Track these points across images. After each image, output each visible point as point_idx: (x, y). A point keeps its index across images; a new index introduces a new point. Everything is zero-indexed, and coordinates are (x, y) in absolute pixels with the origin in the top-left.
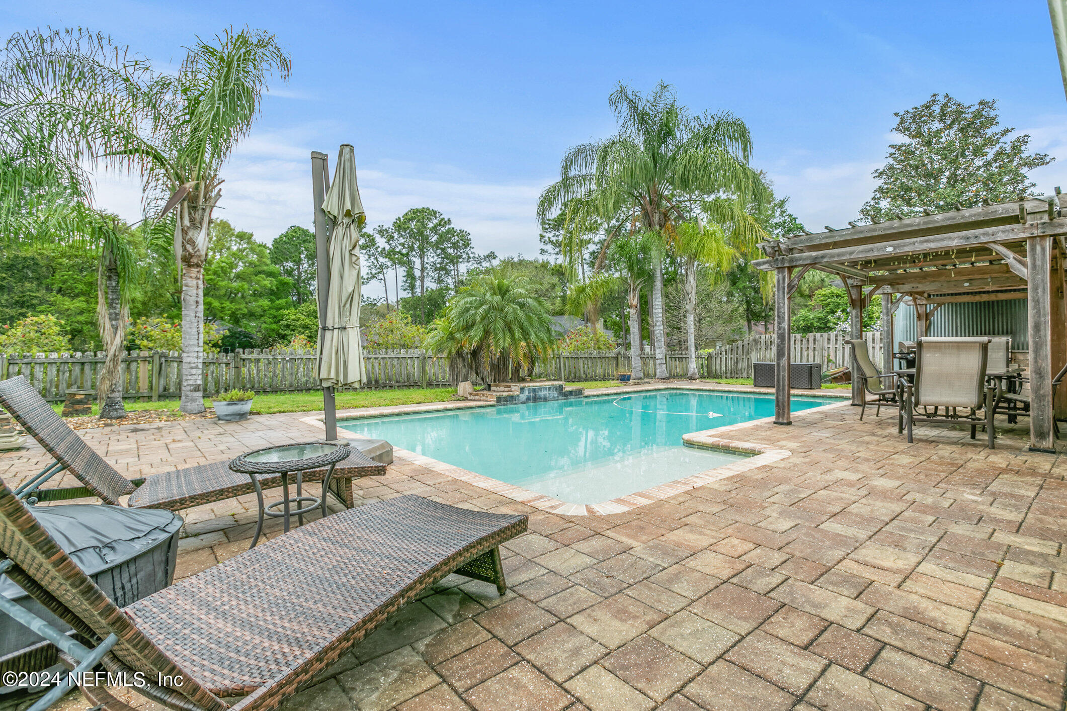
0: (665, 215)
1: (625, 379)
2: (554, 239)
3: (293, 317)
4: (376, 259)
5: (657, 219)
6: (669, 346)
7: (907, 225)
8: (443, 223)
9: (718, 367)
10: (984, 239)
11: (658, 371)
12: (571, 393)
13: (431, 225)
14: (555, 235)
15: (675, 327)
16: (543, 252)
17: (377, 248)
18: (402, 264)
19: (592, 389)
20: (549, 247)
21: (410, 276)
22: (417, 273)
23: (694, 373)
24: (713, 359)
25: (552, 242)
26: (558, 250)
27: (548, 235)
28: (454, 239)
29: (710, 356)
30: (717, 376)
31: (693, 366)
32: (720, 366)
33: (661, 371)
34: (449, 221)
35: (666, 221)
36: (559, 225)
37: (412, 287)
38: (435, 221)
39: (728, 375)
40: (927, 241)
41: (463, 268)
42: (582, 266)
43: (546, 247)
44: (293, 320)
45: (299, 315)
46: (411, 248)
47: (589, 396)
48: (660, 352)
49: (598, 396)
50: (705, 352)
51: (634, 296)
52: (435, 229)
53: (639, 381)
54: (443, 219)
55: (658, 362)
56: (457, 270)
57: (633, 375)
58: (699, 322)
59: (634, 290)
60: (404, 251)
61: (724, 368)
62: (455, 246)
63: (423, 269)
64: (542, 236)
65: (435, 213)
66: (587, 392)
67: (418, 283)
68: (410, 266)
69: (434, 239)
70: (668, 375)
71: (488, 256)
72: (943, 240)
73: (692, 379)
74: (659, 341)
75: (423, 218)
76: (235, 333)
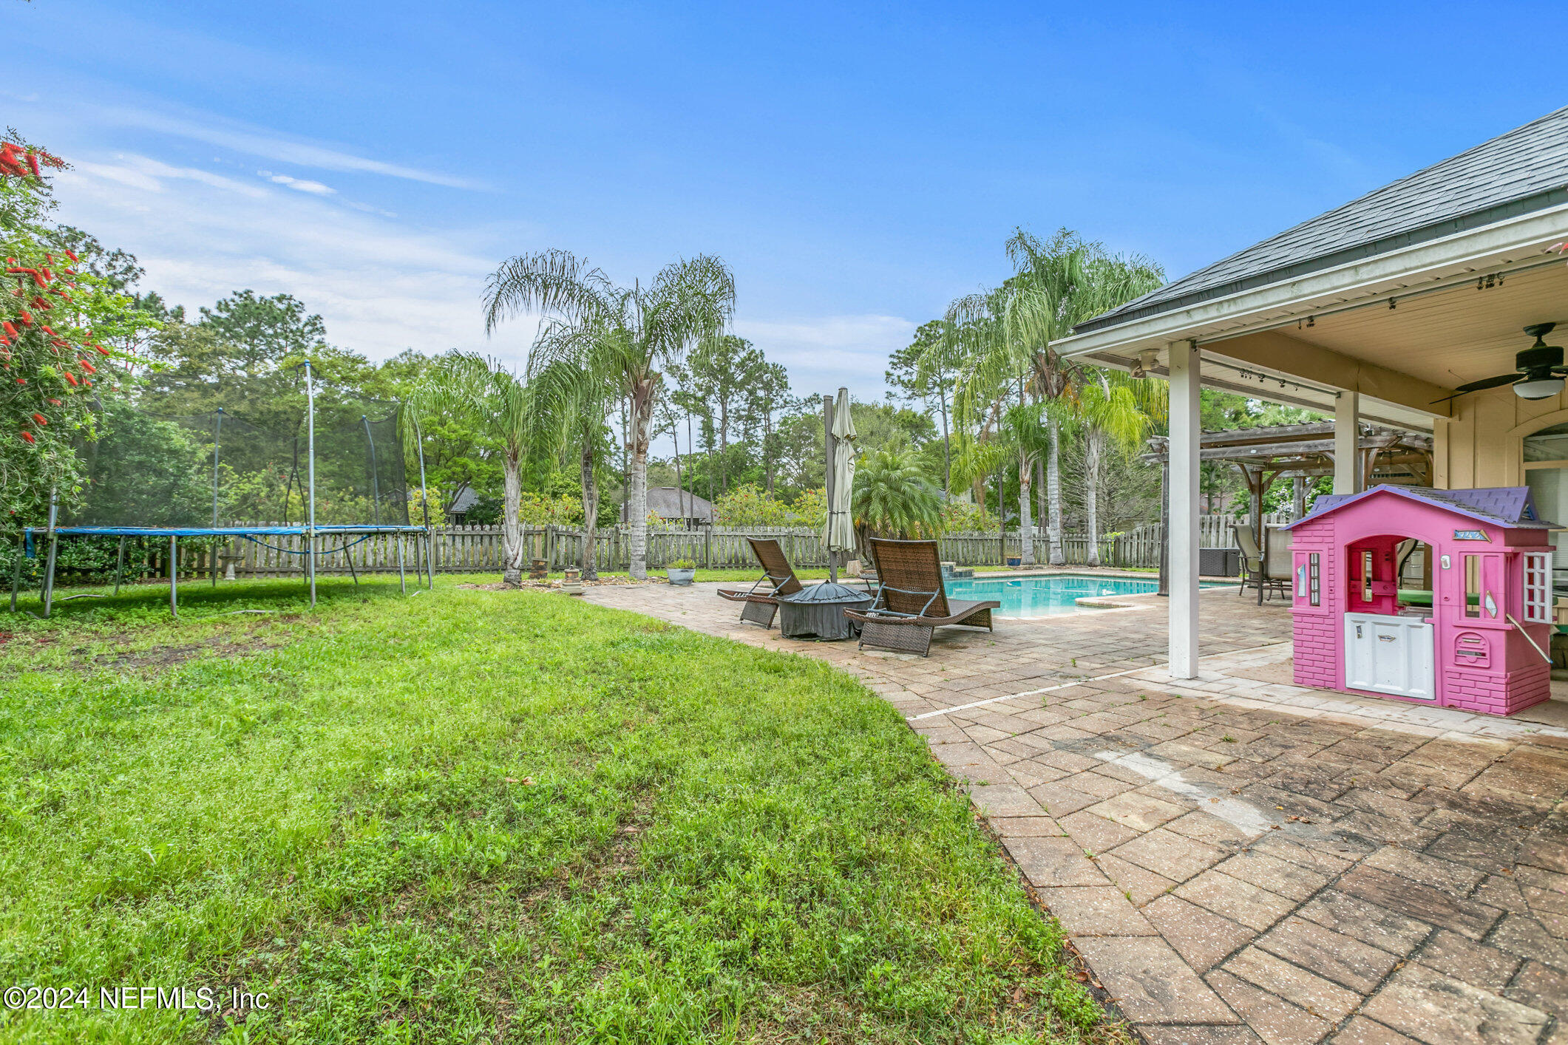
0: (1065, 377)
1: (1014, 563)
2: (906, 378)
3: (561, 483)
4: (664, 405)
5: (1055, 381)
6: (1066, 527)
7: (1267, 433)
8: (752, 357)
9: (1128, 554)
10: (1321, 448)
11: (1052, 556)
12: (961, 574)
13: (737, 360)
14: (907, 373)
15: (1074, 501)
16: (889, 395)
17: (665, 392)
18: (697, 411)
19: (979, 572)
20: (898, 390)
21: (708, 428)
22: (717, 424)
23: (1095, 559)
24: (1122, 544)
25: (903, 383)
26: (910, 393)
27: (897, 372)
28: (767, 377)
29: (1117, 540)
30: (1124, 565)
31: (1094, 551)
32: (1129, 552)
33: (1056, 555)
34: (762, 353)
35: (1065, 383)
36: (914, 359)
37: (710, 443)
38: (743, 354)
39: (1141, 564)
40: (1281, 447)
41: (775, 416)
42: (944, 414)
43: (893, 390)
44: (561, 486)
45: (568, 480)
46: (709, 391)
47: (979, 578)
48: (1054, 533)
49: (988, 578)
50: (1111, 536)
51: (1026, 470)
52: (742, 365)
53: (1030, 565)
54: (753, 352)
55: (1052, 545)
56: (769, 419)
57: (1023, 560)
58: (1109, 494)
59: (1027, 463)
60: (700, 394)
61: (1135, 556)
62: (767, 387)
63: (725, 419)
64: (888, 374)
65: (743, 343)
66: (976, 575)
67: (718, 437)
68: (707, 413)
69: (740, 377)
70: (1064, 561)
71: (810, 400)
72: (1292, 447)
73: (1091, 565)
74: (1054, 521)
75: (727, 350)
76: (489, 502)
